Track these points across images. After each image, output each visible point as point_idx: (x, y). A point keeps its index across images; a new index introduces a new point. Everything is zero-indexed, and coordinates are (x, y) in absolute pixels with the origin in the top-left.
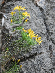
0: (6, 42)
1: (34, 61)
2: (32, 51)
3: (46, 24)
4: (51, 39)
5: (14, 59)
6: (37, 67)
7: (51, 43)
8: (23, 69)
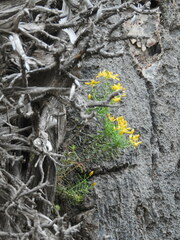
0: (72, 135)
1: (120, 178)
2: (119, 160)
3: (152, 114)
4: (158, 142)
5: (83, 169)
6: (123, 191)
7: (157, 151)
8: (97, 191)
